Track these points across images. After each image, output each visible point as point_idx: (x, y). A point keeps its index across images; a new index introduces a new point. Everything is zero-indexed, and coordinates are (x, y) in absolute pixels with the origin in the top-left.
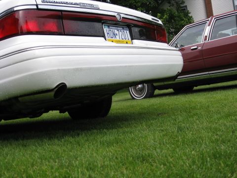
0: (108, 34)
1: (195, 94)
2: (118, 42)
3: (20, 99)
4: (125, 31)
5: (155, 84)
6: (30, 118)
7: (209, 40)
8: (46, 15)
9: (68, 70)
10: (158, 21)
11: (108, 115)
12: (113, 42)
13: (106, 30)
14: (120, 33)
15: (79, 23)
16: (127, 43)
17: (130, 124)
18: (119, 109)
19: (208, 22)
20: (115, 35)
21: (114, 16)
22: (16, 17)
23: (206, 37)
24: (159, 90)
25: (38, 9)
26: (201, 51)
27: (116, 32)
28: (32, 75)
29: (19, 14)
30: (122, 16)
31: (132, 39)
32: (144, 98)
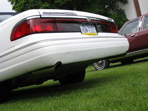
0: (83, 30)
1: (135, 64)
2: (89, 34)
3: (33, 73)
4: (93, 28)
5: (110, 60)
6: (37, 85)
7: (142, 30)
8: (46, 21)
9: (63, 53)
10: (112, 20)
11: (83, 81)
12: (86, 34)
13: (81, 27)
14: (90, 29)
15: (66, 24)
16: (94, 35)
17: (100, 85)
18: (89, 76)
19: (140, 19)
20: (87, 30)
21: (86, 19)
22: (28, 23)
23: (140, 28)
24: (112, 63)
25: (41, 18)
26: (137, 37)
28: (41, 58)
29: (30, 21)
30: (91, 18)
31: (97, 32)
32: (103, 69)
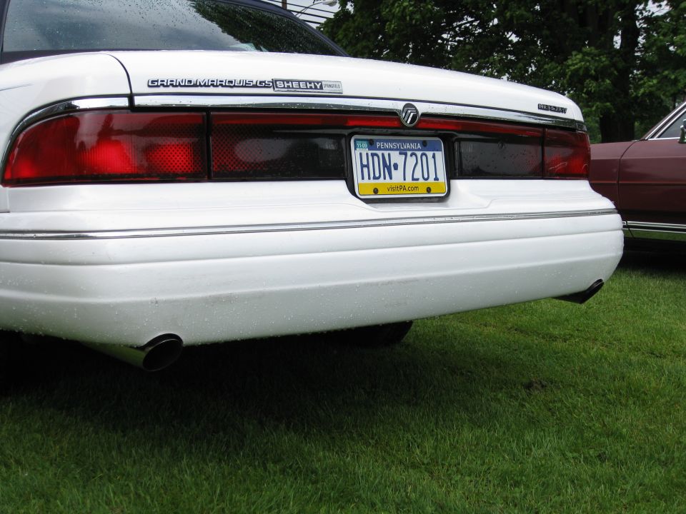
0: (363, 166)
2: (397, 189)
4: (430, 154)
13: (359, 153)
16: (429, 190)
27: (396, 157)
30: (423, 108)
31: (451, 177)
